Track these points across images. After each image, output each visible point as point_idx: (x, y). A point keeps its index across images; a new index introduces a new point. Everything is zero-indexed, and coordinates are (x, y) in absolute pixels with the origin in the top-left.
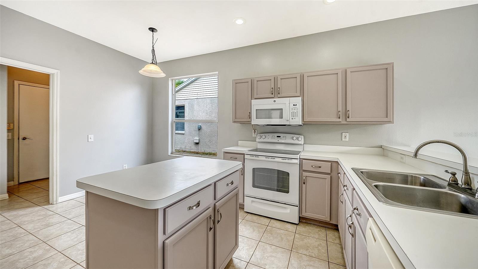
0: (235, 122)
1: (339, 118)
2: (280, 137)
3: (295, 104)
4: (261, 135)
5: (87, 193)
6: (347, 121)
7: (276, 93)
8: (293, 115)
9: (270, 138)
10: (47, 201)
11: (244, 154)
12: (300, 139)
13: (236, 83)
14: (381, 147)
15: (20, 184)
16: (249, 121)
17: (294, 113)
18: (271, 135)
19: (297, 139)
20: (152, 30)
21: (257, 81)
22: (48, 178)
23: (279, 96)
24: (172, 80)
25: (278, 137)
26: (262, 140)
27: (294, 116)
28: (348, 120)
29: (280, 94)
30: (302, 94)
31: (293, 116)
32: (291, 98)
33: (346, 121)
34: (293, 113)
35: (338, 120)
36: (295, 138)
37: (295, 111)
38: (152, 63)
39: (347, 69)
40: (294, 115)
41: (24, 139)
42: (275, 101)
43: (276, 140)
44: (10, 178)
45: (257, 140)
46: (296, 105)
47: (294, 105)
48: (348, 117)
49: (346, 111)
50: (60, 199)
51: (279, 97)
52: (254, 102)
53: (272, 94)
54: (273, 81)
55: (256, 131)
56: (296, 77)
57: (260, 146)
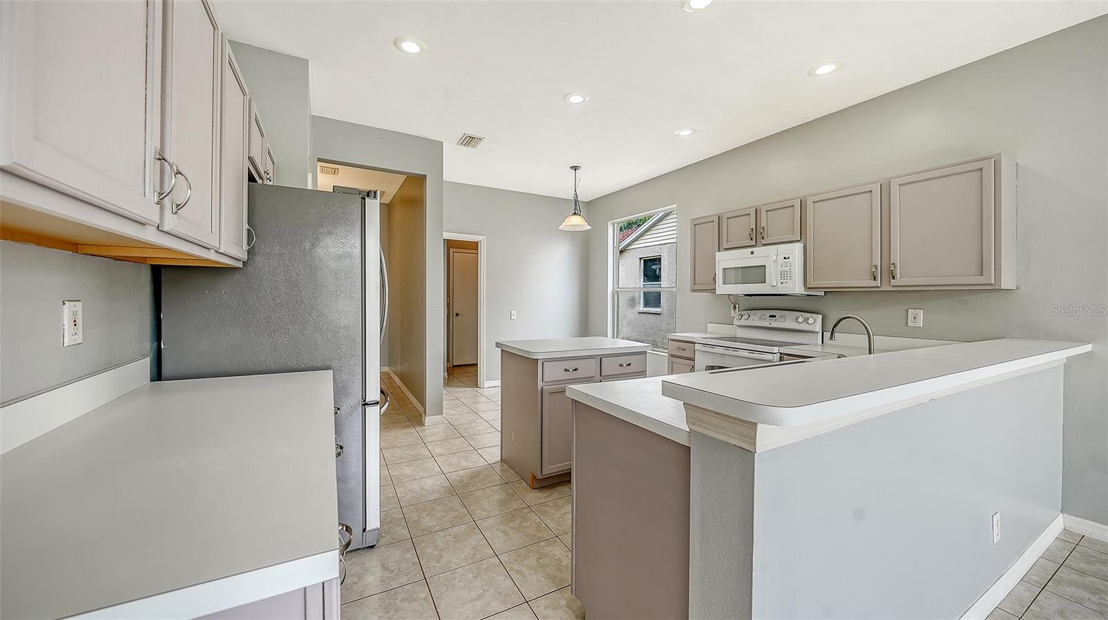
0: (694, 291)
1: (875, 279)
2: (775, 316)
3: (787, 256)
4: (743, 313)
5: (502, 350)
6: (892, 284)
7: (757, 237)
8: (783, 276)
9: (756, 319)
10: (475, 384)
11: (694, 343)
12: (811, 321)
13: (696, 224)
15: (454, 366)
16: (713, 288)
17: (785, 273)
18: (759, 313)
19: (806, 320)
20: (575, 168)
21: (728, 218)
22: (477, 365)
23: (763, 242)
24: (614, 224)
25: (770, 316)
26: (743, 322)
27: (785, 278)
28: (893, 282)
29: (765, 237)
30: (802, 237)
31: (783, 278)
32: (779, 246)
33: (890, 284)
34: (783, 273)
35: (873, 283)
36: (800, 320)
37: (787, 269)
38: (575, 213)
39: (892, 180)
40: (785, 275)
41: (457, 315)
42: (752, 253)
43: (768, 323)
44: (449, 358)
45: (736, 322)
46: (792, 258)
47: (785, 258)
48: (893, 278)
49: (890, 266)
50: (487, 384)
51: (764, 245)
52: (719, 256)
53: (752, 239)
54: (753, 215)
55: (737, 306)
56: (794, 205)
57: (742, 333)
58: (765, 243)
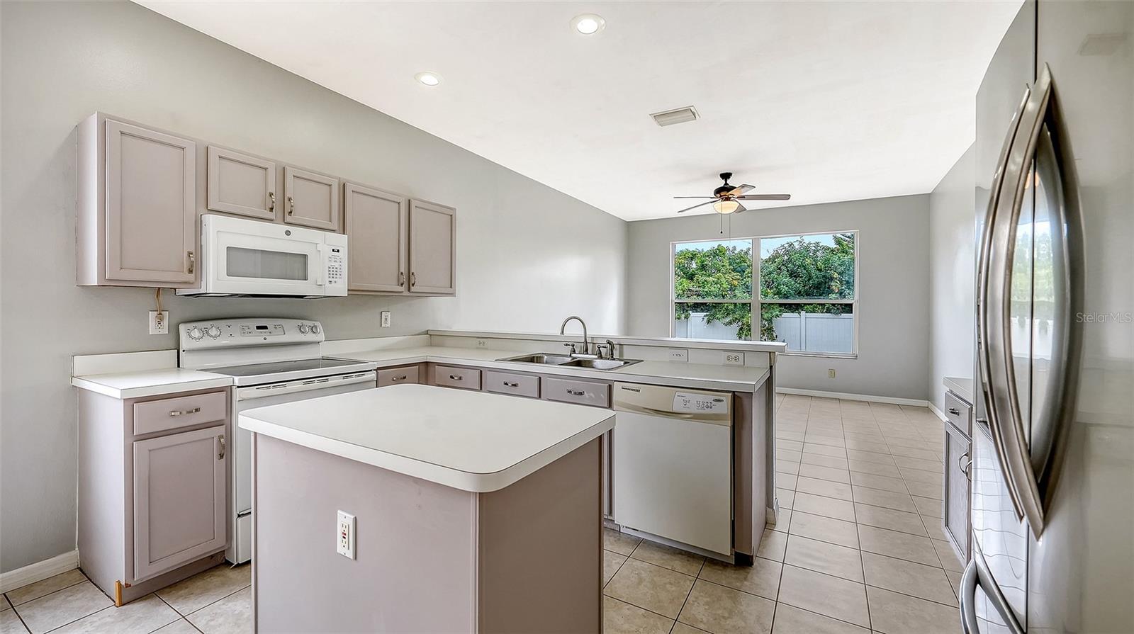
1: (402, 285)
2: (265, 328)
3: (336, 248)
6: (411, 291)
8: (331, 273)
9: (236, 334)
12: (318, 330)
14: (427, 333)
16: (187, 280)
19: (312, 329)
21: (220, 157)
23: (288, 219)
25: (258, 328)
26: (210, 342)
27: (334, 276)
28: (413, 289)
29: (293, 215)
30: (341, 228)
31: (331, 276)
33: (409, 291)
34: (331, 269)
35: (400, 289)
36: (305, 329)
37: (337, 265)
39: (412, 200)
40: (333, 272)
43: (258, 338)
46: (338, 251)
47: (334, 251)
48: (413, 285)
49: (410, 274)
52: (211, 220)
53: (270, 210)
54: (272, 173)
55: (166, 314)
56: (330, 183)
58: (293, 221)
